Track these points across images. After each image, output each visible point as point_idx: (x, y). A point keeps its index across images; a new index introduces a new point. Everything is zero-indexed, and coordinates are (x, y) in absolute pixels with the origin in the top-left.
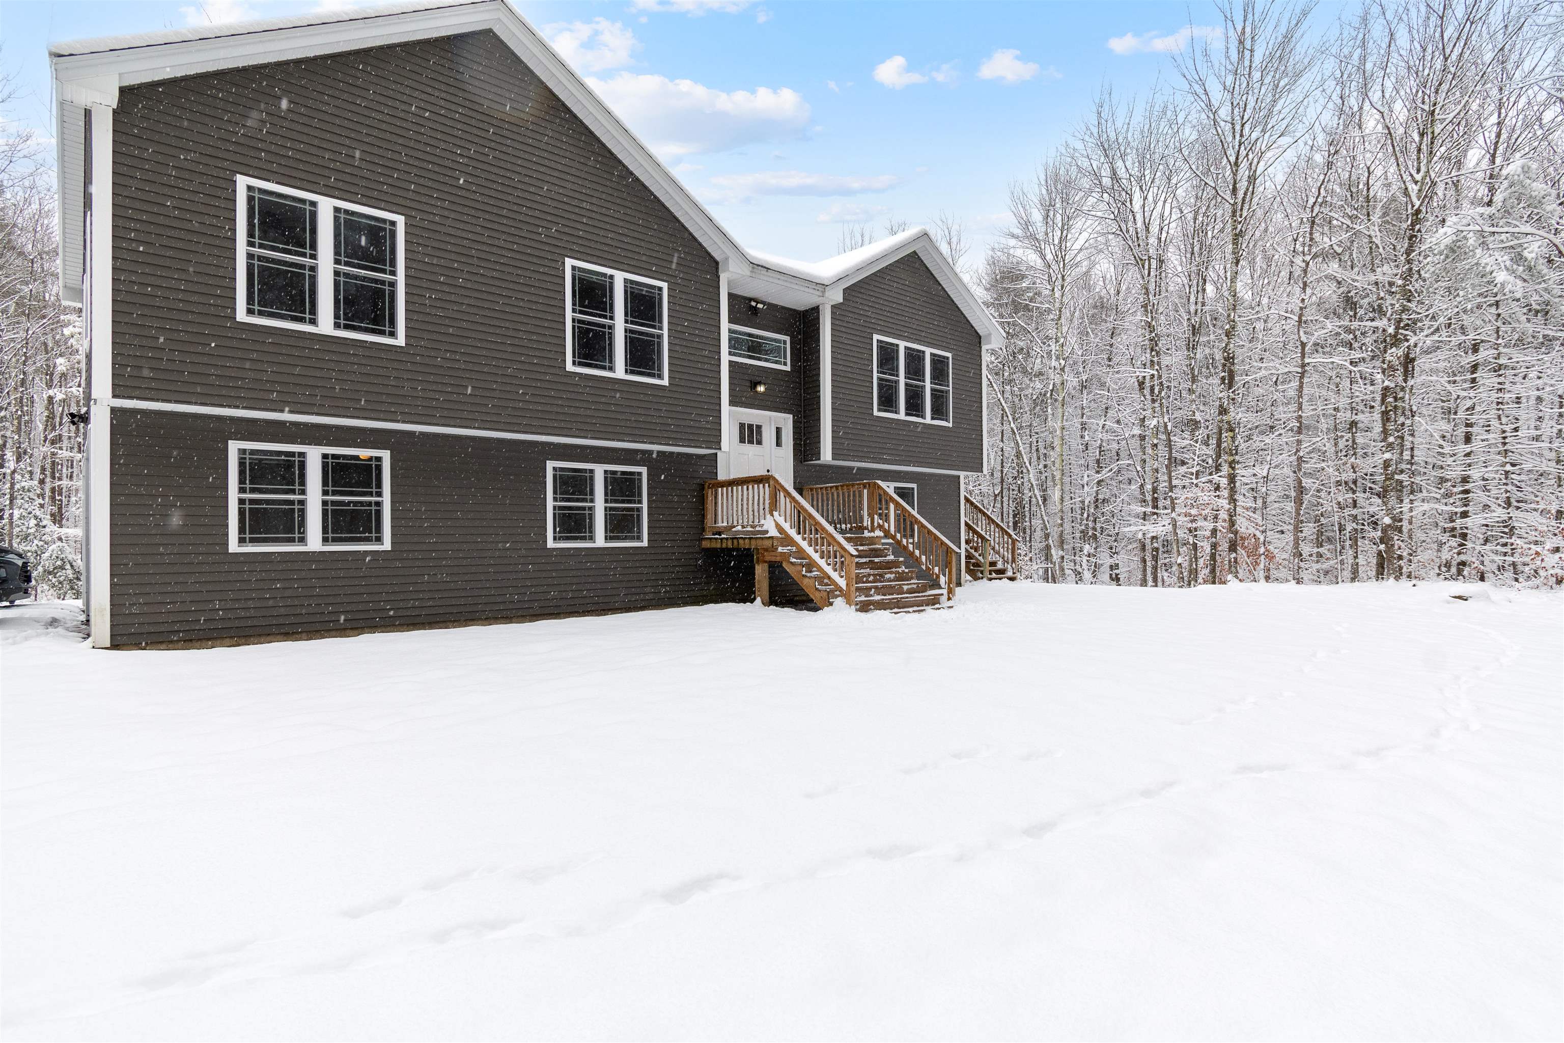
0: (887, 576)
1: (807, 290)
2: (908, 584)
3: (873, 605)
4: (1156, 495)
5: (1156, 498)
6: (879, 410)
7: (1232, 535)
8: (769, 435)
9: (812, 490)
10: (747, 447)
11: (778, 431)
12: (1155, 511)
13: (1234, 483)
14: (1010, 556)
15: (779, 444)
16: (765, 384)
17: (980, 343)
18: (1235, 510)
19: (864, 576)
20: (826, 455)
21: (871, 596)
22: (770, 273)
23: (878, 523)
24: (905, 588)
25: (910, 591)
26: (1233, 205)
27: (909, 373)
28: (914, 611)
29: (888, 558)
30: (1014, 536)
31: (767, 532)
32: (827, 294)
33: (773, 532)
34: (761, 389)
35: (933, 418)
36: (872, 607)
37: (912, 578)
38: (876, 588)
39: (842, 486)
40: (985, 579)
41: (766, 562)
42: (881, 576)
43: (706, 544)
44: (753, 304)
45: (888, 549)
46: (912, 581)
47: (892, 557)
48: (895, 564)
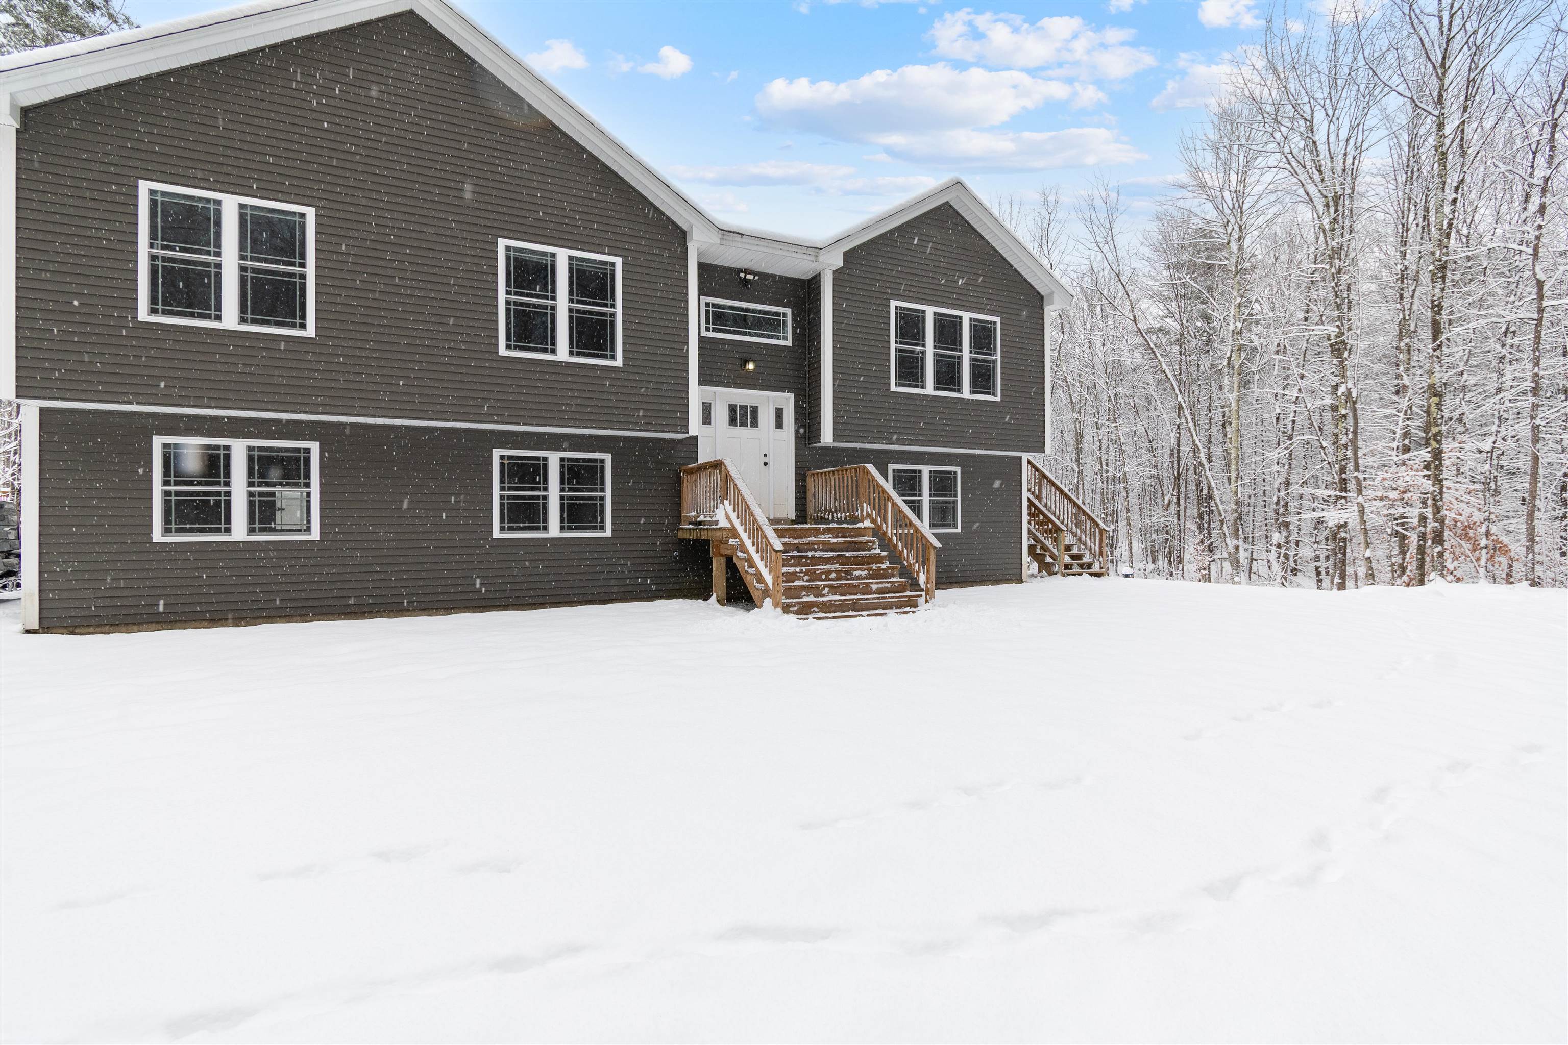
0: (857, 573)
1: (794, 255)
2: (877, 583)
3: (818, 607)
4: (1344, 476)
5: (1345, 479)
6: (897, 385)
7: (1437, 524)
8: (766, 417)
9: (814, 474)
10: (738, 431)
11: (779, 413)
12: (1343, 494)
13: (1440, 460)
14: (1097, 548)
15: (779, 425)
16: (754, 361)
17: (1042, 305)
18: (1441, 493)
19: (823, 573)
20: (827, 437)
21: (824, 596)
22: (745, 239)
23: (867, 512)
24: (874, 587)
25: (880, 591)
26: (1438, 117)
27: (940, 342)
28: (869, 615)
29: (873, 552)
30: (1102, 525)
31: (717, 523)
32: (821, 259)
33: (724, 523)
34: (751, 366)
35: (972, 392)
36: (816, 609)
37: (893, 576)
38: (830, 586)
39: (838, 471)
40: (1059, 575)
41: (722, 555)
42: (848, 572)
43: (681, 535)
44: (742, 275)
45: (874, 542)
46: (893, 579)
47: (878, 551)
48: (878, 559)
